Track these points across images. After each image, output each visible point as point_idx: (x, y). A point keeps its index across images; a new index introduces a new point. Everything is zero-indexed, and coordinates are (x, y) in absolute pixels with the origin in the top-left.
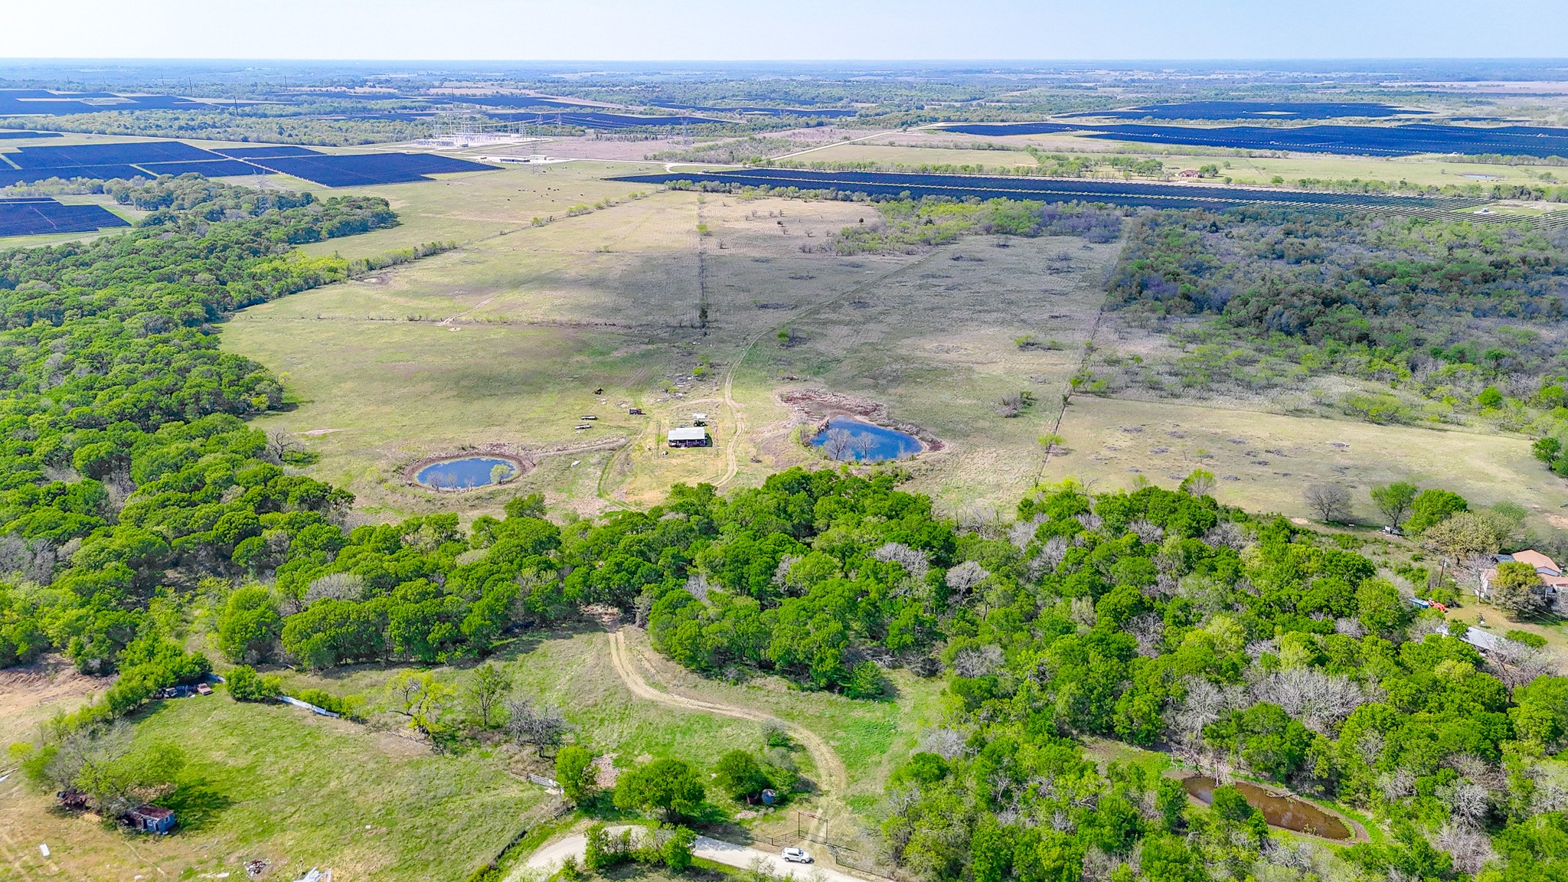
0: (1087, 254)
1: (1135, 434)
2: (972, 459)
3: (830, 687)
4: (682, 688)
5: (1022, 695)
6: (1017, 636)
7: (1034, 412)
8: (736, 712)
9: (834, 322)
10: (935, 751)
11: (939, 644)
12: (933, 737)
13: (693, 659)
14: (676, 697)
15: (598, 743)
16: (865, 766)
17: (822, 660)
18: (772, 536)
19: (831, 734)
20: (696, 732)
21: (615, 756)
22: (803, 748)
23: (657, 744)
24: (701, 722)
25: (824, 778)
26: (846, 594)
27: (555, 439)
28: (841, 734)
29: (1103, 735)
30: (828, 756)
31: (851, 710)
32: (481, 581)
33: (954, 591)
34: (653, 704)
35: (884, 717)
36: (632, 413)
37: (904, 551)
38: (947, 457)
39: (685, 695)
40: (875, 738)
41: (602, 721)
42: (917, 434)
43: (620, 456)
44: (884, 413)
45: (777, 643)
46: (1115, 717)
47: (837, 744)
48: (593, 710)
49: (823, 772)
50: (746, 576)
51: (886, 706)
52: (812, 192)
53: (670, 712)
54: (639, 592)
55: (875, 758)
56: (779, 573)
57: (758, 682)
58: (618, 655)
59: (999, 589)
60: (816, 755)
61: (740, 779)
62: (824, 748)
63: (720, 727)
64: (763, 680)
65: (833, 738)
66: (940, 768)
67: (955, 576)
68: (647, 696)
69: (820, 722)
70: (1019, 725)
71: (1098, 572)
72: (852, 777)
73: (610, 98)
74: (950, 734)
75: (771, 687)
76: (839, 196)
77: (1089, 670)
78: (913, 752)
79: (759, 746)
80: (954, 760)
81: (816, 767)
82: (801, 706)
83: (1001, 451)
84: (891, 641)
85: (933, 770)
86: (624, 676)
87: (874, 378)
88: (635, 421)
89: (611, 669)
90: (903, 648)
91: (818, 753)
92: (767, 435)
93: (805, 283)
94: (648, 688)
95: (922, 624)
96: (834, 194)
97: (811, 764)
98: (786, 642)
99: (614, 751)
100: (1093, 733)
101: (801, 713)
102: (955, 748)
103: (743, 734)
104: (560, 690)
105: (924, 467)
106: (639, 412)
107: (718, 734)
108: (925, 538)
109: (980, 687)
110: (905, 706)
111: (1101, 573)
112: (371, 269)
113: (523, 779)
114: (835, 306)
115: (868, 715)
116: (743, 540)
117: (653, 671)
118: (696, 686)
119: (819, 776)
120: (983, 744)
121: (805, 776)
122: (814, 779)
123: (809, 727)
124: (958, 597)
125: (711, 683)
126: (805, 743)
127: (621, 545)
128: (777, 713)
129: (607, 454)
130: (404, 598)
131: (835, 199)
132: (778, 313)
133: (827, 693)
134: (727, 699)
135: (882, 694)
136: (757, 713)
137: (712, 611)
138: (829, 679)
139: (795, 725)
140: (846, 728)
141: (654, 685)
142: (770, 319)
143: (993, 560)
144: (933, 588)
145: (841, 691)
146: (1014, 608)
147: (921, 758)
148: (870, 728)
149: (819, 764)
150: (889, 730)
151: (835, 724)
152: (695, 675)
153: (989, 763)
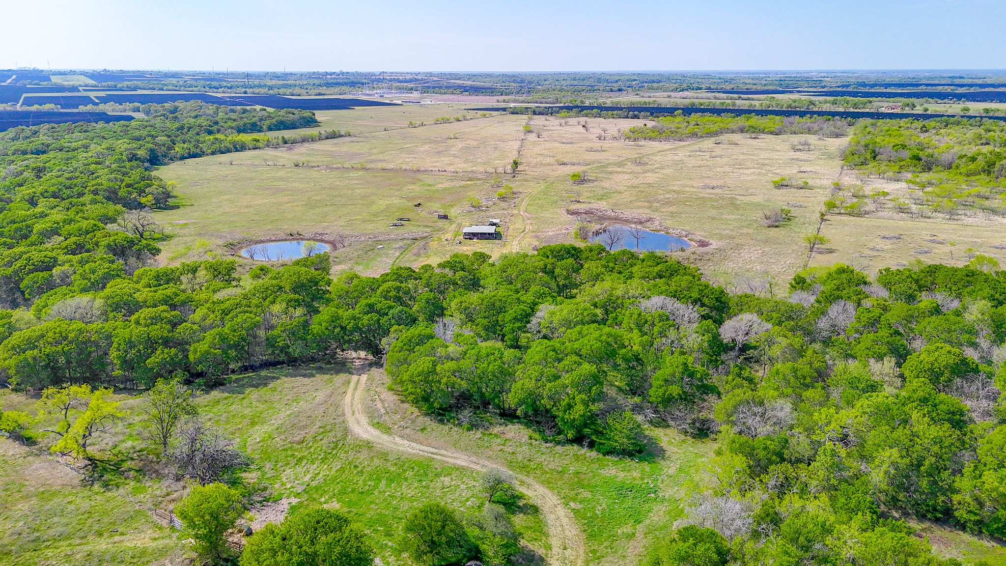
0: (821, 142)
1: (895, 240)
2: (740, 254)
3: (578, 440)
4: (408, 431)
5: (822, 460)
6: (809, 393)
7: (794, 224)
8: (462, 460)
9: (617, 172)
10: (708, 525)
11: (712, 398)
12: (706, 507)
13: (426, 399)
14: (398, 440)
15: (283, 484)
16: (613, 538)
17: (570, 407)
18: (534, 289)
19: (572, 494)
20: (406, 479)
21: (294, 501)
22: (535, 510)
23: (353, 491)
24: (416, 469)
25: (555, 550)
26: (604, 338)
27: (370, 232)
28: (586, 494)
29: (937, 520)
30: (565, 521)
31: (602, 467)
32: (225, 312)
33: (727, 349)
34: (369, 445)
35: (642, 479)
36: (440, 217)
37: (673, 305)
38: (715, 251)
39: (408, 438)
40: (629, 502)
41: (301, 459)
42: (686, 236)
43: (421, 243)
44: (657, 223)
45: (519, 384)
46: (956, 498)
47: (579, 506)
48: (296, 446)
49: (555, 542)
50: (501, 323)
51: (646, 467)
52: (610, 113)
53: (384, 456)
54: (387, 333)
55: (627, 529)
56: (534, 321)
57: (497, 430)
58: (353, 395)
59: (784, 342)
60: (550, 519)
61: (433, 545)
62: (561, 511)
63: (437, 475)
64: (502, 428)
65: (574, 500)
66: (719, 553)
67: (730, 330)
68: (365, 436)
69: (561, 478)
70: (824, 497)
71: (897, 333)
72: (594, 552)
73: (484, 80)
74: (729, 505)
75: (509, 436)
76: (630, 116)
77: (914, 435)
78: (678, 524)
79: (478, 503)
80: (738, 539)
81: (547, 535)
82: (540, 458)
83: (766, 249)
84: (655, 393)
85: (710, 553)
86: (348, 415)
87: (649, 202)
88: (442, 223)
89: (337, 406)
90: (668, 401)
91: (552, 516)
92: (551, 233)
93: (598, 153)
94: (370, 428)
95: (691, 375)
96: (626, 114)
97: (541, 531)
98: (530, 385)
99: (298, 495)
100: (922, 517)
101: (540, 466)
102: (738, 523)
103: (463, 486)
104: (273, 424)
105: (693, 257)
106: (445, 217)
107: (432, 485)
108: (695, 295)
109: (765, 448)
110: (669, 468)
111: (900, 334)
112: (286, 143)
113: (165, 523)
114: (621, 164)
115: (622, 474)
116: (503, 292)
117: (383, 411)
118: (423, 430)
119: (549, 547)
120: (776, 520)
121: (531, 547)
122: (541, 552)
123: (547, 483)
124: (732, 354)
125: (442, 426)
126: (538, 502)
127: (379, 292)
128: (510, 464)
129: (409, 242)
130: (138, 323)
131: (627, 117)
132: (573, 167)
133: (576, 447)
134: (456, 445)
135: (640, 452)
136: (486, 463)
137: (452, 349)
138: (579, 431)
139: (530, 481)
140: (592, 488)
141: (378, 425)
142: (569, 170)
143: (775, 315)
144: (706, 338)
145: (592, 445)
146: (801, 365)
147: (687, 533)
148: (623, 491)
149: (552, 531)
150: (650, 494)
151: (579, 482)
152: (427, 419)
153: (793, 549)
